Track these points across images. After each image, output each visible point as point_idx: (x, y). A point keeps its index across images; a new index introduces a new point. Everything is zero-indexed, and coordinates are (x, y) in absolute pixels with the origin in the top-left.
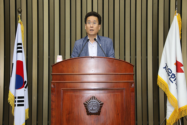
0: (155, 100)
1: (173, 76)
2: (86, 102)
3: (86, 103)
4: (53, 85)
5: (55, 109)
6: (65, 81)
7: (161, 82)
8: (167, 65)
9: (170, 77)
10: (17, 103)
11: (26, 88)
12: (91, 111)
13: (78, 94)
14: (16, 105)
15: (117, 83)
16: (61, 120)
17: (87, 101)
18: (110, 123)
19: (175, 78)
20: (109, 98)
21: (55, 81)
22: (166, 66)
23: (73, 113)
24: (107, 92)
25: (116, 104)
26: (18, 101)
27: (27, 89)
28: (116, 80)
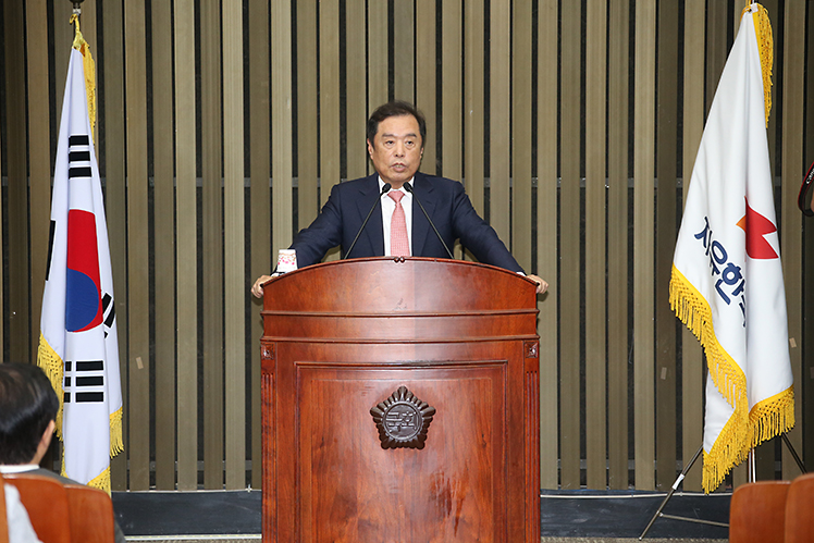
0: (664, 370)
1: (731, 276)
2: (378, 406)
3: (379, 411)
4: (268, 349)
5: (275, 429)
6: (306, 336)
7: (683, 294)
8: (707, 226)
9: (720, 277)
10: (74, 389)
11: (109, 323)
12: (396, 437)
13: (350, 380)
14: (73, 397)
15: (482, 343)
16: (295, 464)
17: (382, 405)
18: (458, 475)
19: (740, 281)
20: (453, 392)
21: (274, 335)
22: (706, 230)
23: (336, 441)
24: (446, 374)
25: (476, 412)
26: (81, 382)
27: (112, 330)
28: (477, 335)
